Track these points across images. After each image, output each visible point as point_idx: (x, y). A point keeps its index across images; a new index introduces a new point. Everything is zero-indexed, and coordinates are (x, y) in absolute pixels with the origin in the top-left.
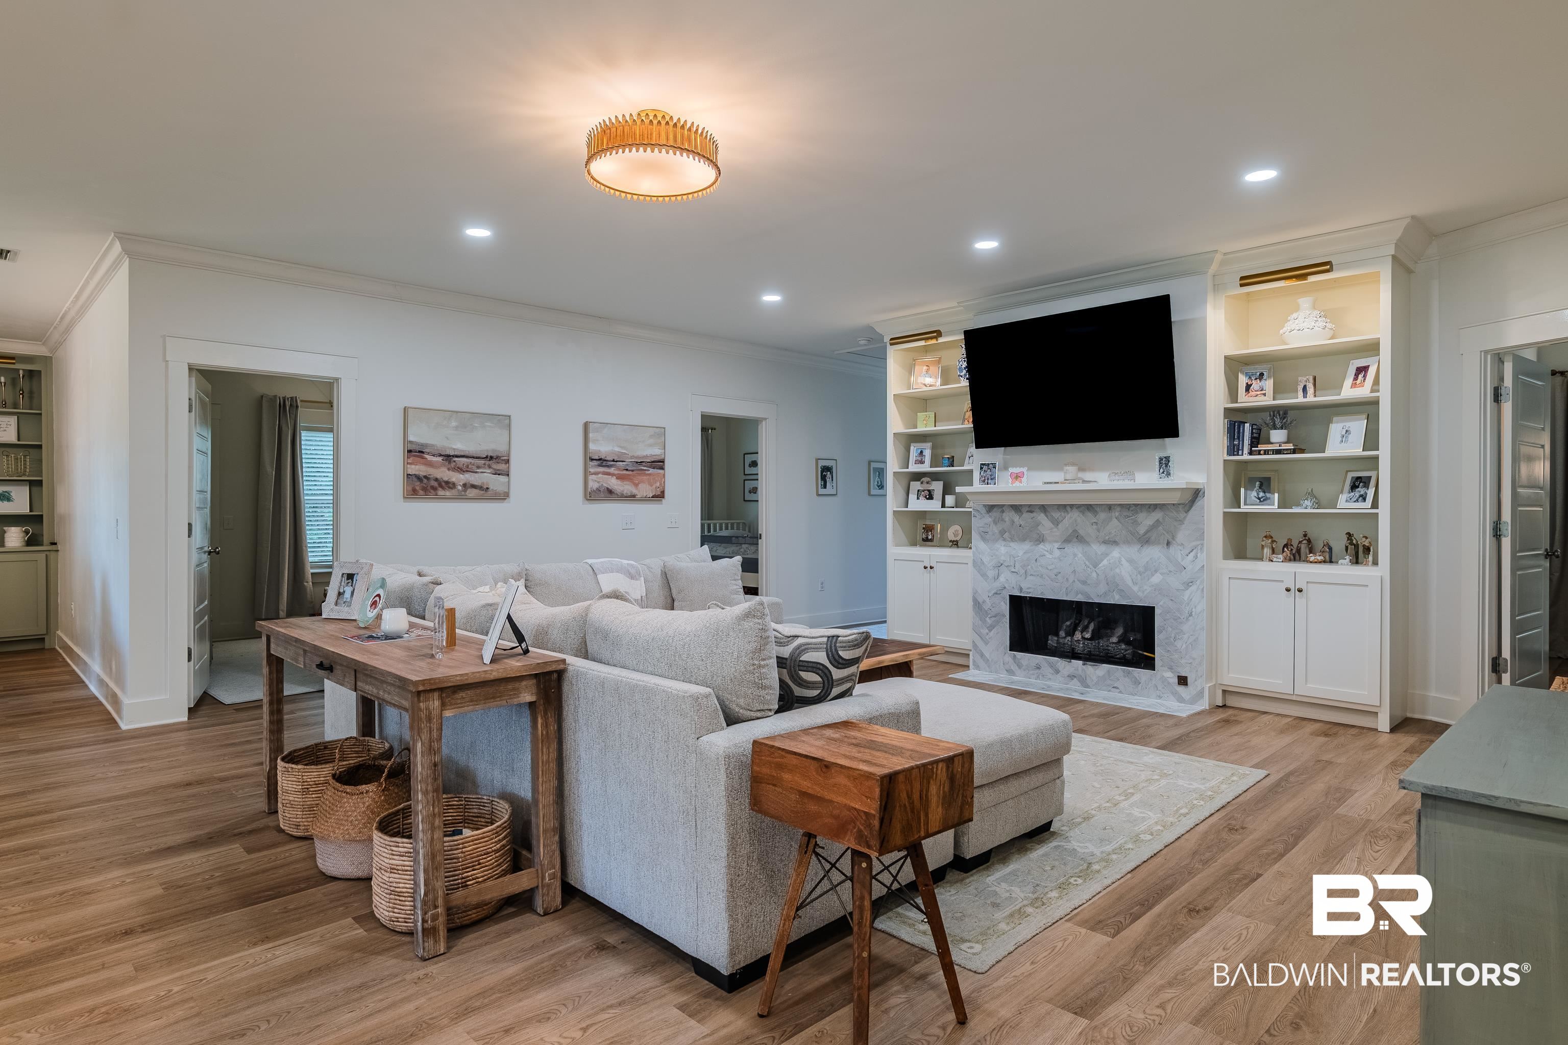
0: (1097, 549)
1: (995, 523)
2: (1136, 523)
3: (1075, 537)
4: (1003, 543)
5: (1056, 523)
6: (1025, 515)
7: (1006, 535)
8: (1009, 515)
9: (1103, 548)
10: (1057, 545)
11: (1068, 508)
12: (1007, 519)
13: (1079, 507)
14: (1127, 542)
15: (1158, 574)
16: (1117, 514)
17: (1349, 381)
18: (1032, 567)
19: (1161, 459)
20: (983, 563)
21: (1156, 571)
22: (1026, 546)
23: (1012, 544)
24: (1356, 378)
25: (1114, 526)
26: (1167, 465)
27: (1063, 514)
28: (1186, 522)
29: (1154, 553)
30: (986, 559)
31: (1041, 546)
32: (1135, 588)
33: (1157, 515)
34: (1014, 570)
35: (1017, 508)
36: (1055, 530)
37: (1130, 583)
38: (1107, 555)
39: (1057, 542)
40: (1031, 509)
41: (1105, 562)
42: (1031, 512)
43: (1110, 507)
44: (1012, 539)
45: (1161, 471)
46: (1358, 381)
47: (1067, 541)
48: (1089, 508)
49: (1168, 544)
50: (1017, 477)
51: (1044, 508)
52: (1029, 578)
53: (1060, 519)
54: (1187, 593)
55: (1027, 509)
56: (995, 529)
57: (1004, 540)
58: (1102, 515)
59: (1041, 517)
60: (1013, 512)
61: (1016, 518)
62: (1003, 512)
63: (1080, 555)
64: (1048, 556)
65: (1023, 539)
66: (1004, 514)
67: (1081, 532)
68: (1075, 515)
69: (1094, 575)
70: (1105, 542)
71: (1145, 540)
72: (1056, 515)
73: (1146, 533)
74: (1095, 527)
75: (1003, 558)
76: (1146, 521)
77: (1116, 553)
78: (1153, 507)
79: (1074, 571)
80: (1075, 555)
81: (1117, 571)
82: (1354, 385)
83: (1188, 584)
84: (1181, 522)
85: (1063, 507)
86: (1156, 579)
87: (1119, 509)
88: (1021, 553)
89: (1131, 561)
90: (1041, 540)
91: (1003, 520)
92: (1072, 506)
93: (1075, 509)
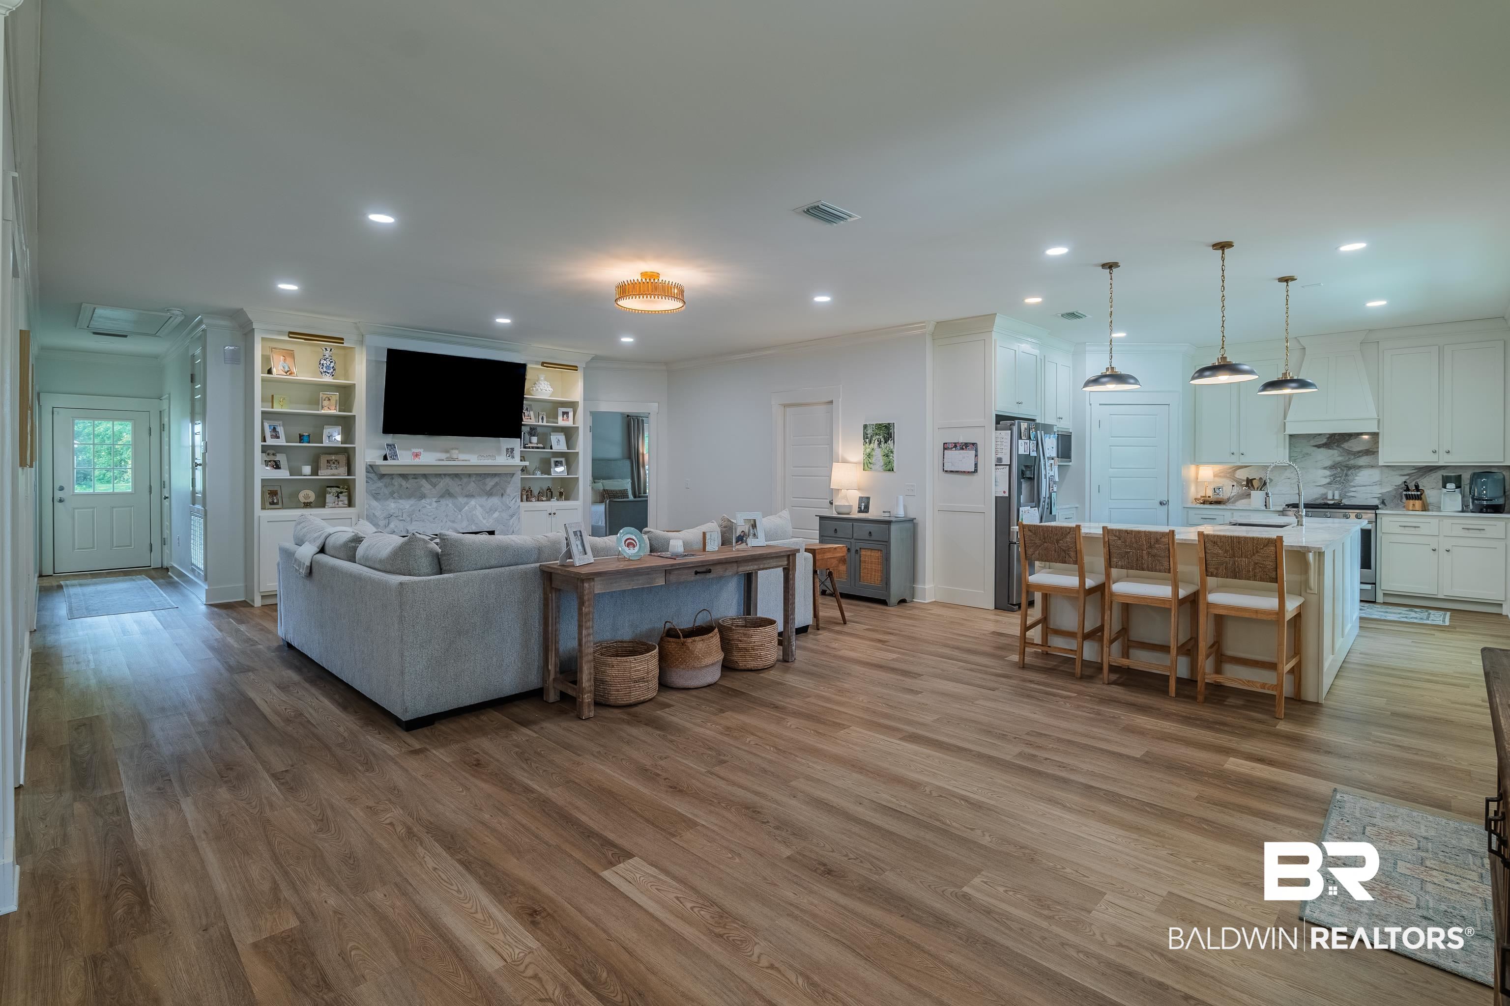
0: (462, 500)
1: (386, 486)
2: (485, 484)
3: (447, 494)
4: (393, 500)
5: (434, 485)
6: (411, 481)
7: (395, 495)
8: (397, 481)
9: (465, 500)
10: (434, 500)
11: (443, 476)
12: (396, 484)
13: (449, 475)
14: (480, 495)
15: (497, 512)
16: (474, 479)
17: (560, 418)
18: (416, 515)
19: (507, 449)
20: (375, 516)
21: (496, 511)
22: (412, 501)
23: (400, 501)
24: (563, 417)
25: (472, 486)
26: (512, 453)
27: (439, 480)
28: (511, 482)
29: (495, 501)
30: (378, 513)
31: (423, 501)
32: (484, 521)
33: (497, 479)
34: (401, 519)
35: (404, 476)
36: (434, 490)
37: (481, 518)
38: (467, 503)
39: (435, 498)
40: (415, 476)
41: (466, 508)
42: (416, 478)
43: (470, 475)
44: (401, 498)
45: (508, 455)
46: (565, 418)
47: (442, 496)
48: (457, 476)
49: (502, 495)
50: (417, 455)
51: (425, 476)
52: (414, 523)
53: (437, 482)
54: (511, 521)
55: (413, 476)
56: (387, 491)
57: (394, 498)
58: (465, 480)
59: (423, 482)
60: (401, 479)
61: (404, 483)
62: (393, 479)
63: (450, 505)
64: (428, 507)
65: (409, 497)
66: (394, 481)
67: (452, 491)
68: (447, 480)
69: (460, 516)
70: (467, 496)
71: (490, 494)
72: (434, 480)
73: (491, 489)
74: (460, 487)
75: (393, 511)
76: (490, 483)
77: (473, 502)
78: (495, 475)
79: (447, 516)
80: (447, 505)
81: (474, 512)
82: (563, 420)
83: (512, 516)
84: (509, 483)
85: (439, 475)
86: (496, 515)
87: (475, 476)
88: (407, 507)
89: (482, 506)
90: (423, 496)
91: (392, 484)
92: (445, 475)
93: (447, 477)
